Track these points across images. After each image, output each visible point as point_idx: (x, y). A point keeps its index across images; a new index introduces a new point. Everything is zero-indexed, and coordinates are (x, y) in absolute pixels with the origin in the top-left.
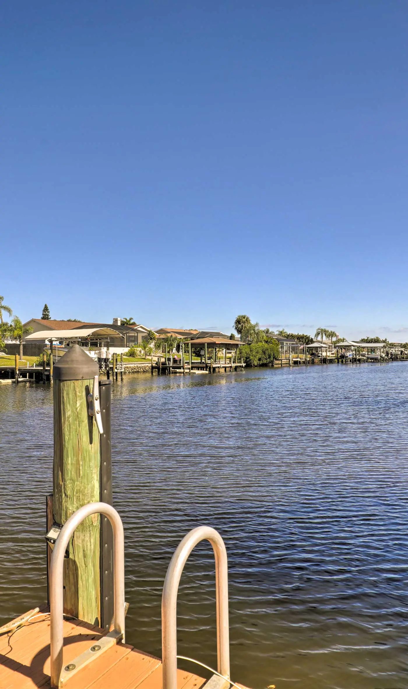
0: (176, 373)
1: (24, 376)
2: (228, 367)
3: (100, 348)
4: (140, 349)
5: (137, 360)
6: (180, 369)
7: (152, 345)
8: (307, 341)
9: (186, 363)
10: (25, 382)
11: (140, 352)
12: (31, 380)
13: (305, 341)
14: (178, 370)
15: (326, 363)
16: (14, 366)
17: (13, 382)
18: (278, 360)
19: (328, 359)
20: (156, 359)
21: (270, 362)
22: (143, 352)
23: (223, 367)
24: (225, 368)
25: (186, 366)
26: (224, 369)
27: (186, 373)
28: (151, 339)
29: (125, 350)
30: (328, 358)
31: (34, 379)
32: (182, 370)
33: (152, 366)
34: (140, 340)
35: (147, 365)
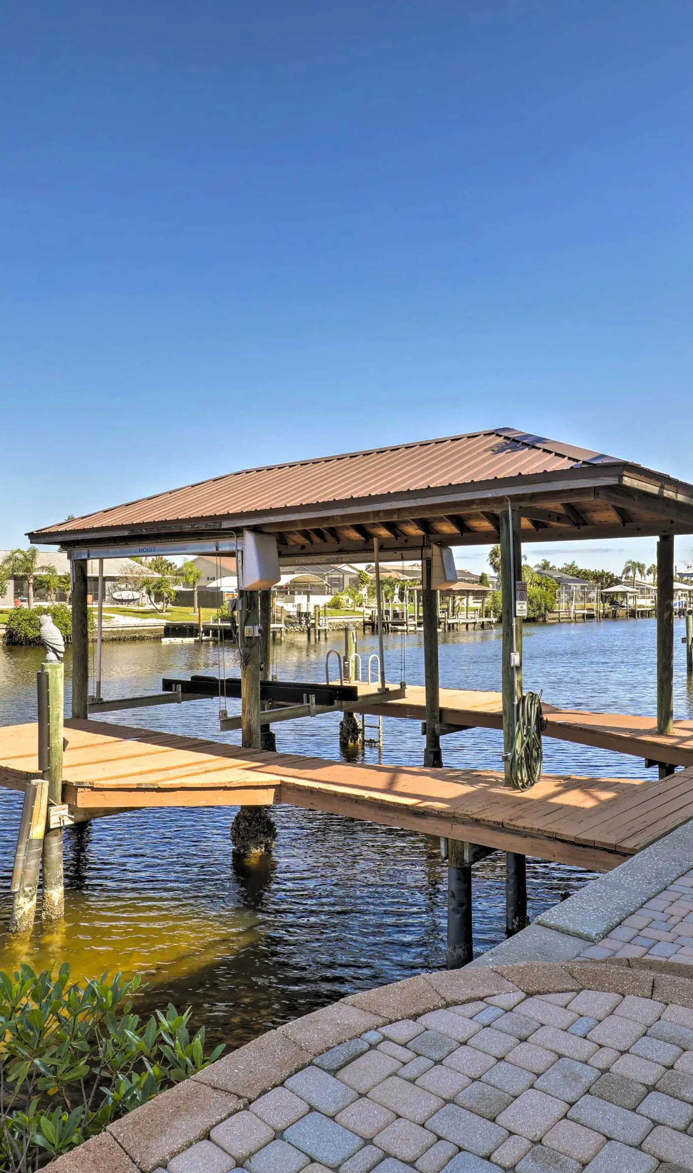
0: (397, 631)
1: (207, 634)
2: (470, 623)
3: (292, 596)
4: (346, 597)
5: (343, 613)
6: (403, 625)
7: (364, 591)
8: (609, 581)
9: (410, 617)
10: (208, 641)
11: (348, 601)
12: (216, 638)
13: (607, 581)
14: (399, 628)
15: (634, 617)
16: (197, 622)
17: (196, 641)
18: (553, 612)
19: (638, 612)
20: (369, 611)
21: (539, 617)
22: (351, 601)
23: (463, 623)
24: (467, 624)
25: (411, 622)
26: (464, 626)
27: (410, 631)
28: (363, 582)
29: (327, 599)
30: (638, 609)
31: (219, 638)
32: (405, 628)
33: (364, 621)
34: (347, 583)
35: (356, 620)
